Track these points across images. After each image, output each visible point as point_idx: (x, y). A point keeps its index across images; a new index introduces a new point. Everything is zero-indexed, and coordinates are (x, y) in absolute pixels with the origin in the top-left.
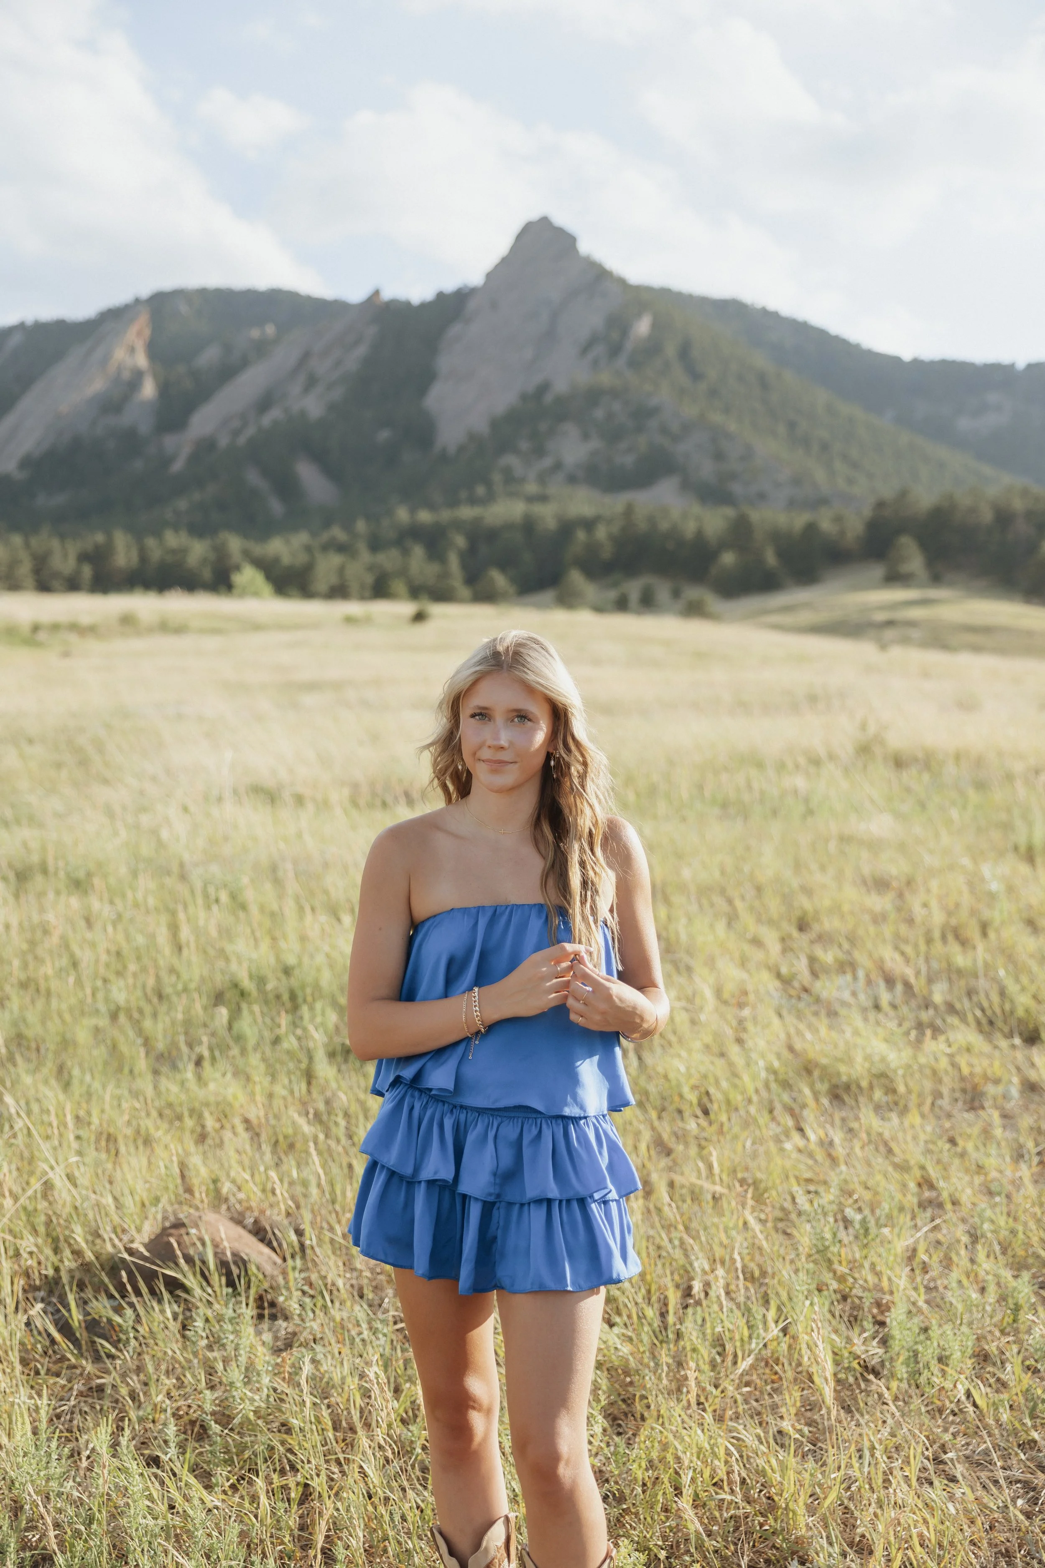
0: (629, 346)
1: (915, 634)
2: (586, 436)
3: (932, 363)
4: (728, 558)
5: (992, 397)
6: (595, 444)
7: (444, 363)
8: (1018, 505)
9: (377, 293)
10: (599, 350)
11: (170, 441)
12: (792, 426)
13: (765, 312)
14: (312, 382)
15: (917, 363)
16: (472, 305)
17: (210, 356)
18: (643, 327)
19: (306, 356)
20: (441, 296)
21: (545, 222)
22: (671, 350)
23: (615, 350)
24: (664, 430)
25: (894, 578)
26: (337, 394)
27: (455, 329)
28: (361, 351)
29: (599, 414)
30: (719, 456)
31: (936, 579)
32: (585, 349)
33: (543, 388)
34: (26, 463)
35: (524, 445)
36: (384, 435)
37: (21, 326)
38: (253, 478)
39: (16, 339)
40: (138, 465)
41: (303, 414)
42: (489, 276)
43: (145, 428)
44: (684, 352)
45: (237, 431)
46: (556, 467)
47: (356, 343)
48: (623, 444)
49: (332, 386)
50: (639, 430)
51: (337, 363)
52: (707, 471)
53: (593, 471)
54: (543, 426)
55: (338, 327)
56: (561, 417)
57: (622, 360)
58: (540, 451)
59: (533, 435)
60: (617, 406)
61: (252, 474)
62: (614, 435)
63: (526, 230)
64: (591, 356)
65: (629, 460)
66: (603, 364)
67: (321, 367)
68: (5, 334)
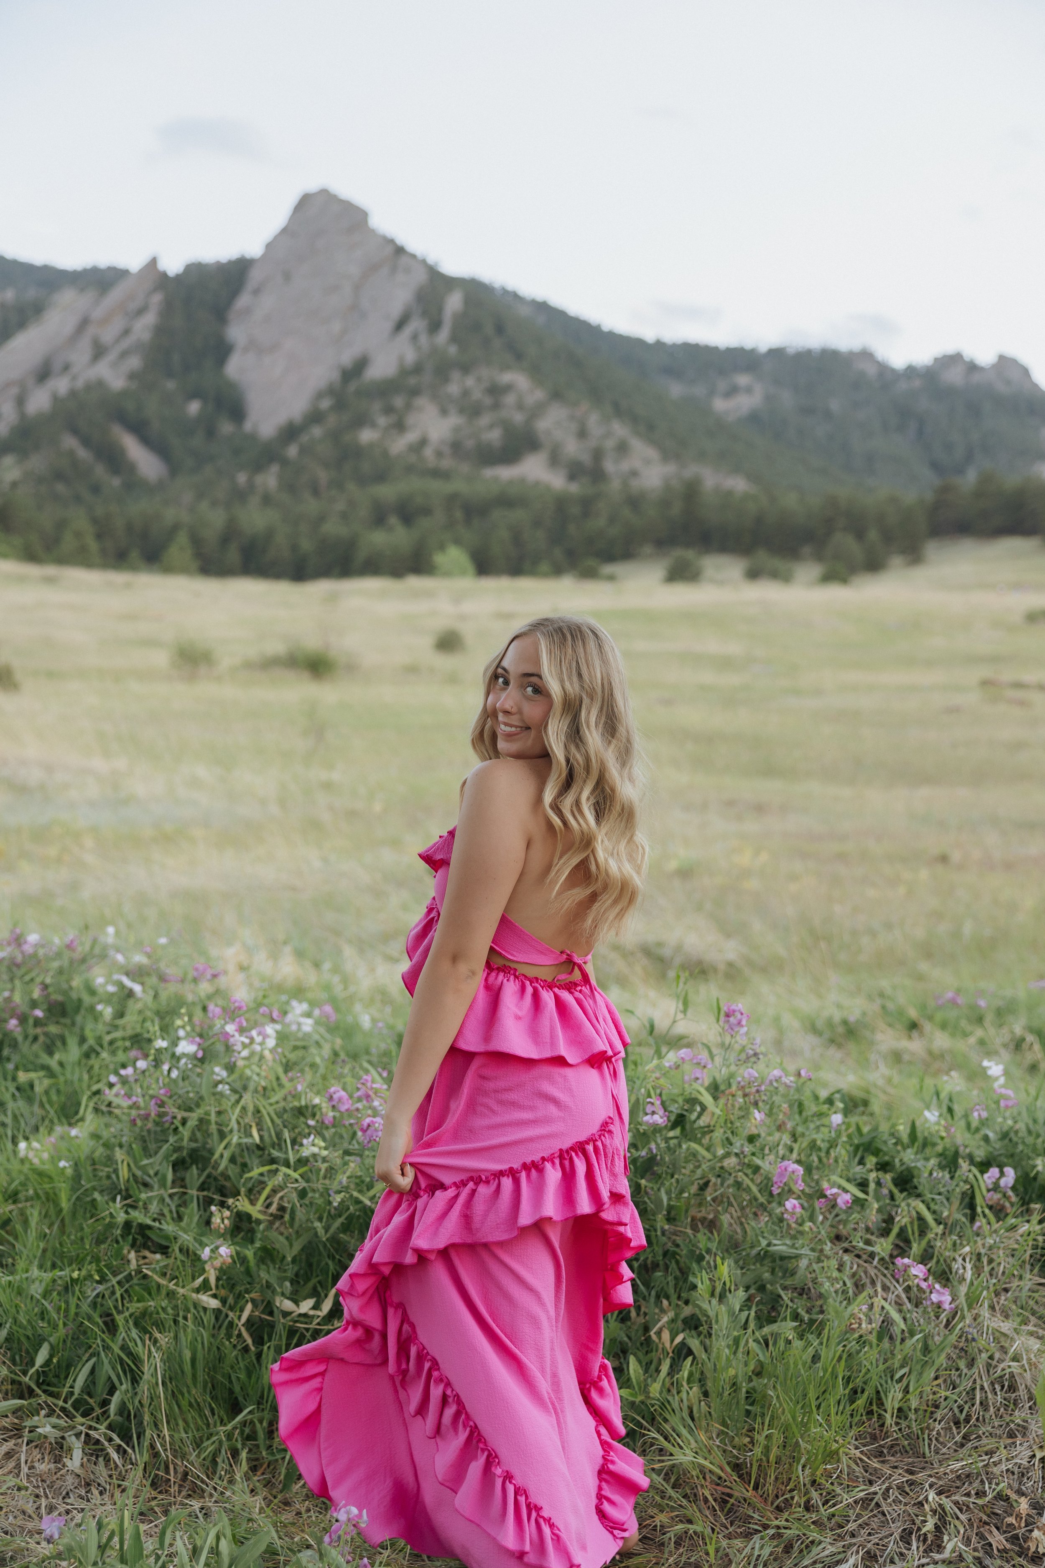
0: (448, 322)
2: (444, 412)
6: (454, 420)
7: (236, 333)
9: (154, 262)
10: (417, 324)
14: (99, 351)
16: (255, 276)
18: (457, 303)
19: (84, 323)
21: (325, 194)
22: (488, 326)
23: (435, 326)
24: (520, 406)
26: (135, 362)
27: (243, 300)
28: (150, 319)
29: (453, 388)
32: (400, 325)
33: (361, 365)
35: (382, 421)
36: (194, 407)
38: (71, 445)
41: (100, 384)
42: (269, 246)
45: (20, 401)
46: (423, 442)
47: (141, 311)
48: (485, 420)
49: (124, 355)
50: (496, 406)
51: (126, 332)
52: (572, 448)
53: (456, 447)
54: (398, 402)
55: (116, 295)
56: (415, 392)
57: (443, 336)
58: (400, 427)
59: (389, 410)
60: (470, 382)
61: (70, 442)
62: (473, 411)
63: (305, 202)
64: (408, 331)
65: (494, 436)
66: (424, 339)
67: (108, 335)
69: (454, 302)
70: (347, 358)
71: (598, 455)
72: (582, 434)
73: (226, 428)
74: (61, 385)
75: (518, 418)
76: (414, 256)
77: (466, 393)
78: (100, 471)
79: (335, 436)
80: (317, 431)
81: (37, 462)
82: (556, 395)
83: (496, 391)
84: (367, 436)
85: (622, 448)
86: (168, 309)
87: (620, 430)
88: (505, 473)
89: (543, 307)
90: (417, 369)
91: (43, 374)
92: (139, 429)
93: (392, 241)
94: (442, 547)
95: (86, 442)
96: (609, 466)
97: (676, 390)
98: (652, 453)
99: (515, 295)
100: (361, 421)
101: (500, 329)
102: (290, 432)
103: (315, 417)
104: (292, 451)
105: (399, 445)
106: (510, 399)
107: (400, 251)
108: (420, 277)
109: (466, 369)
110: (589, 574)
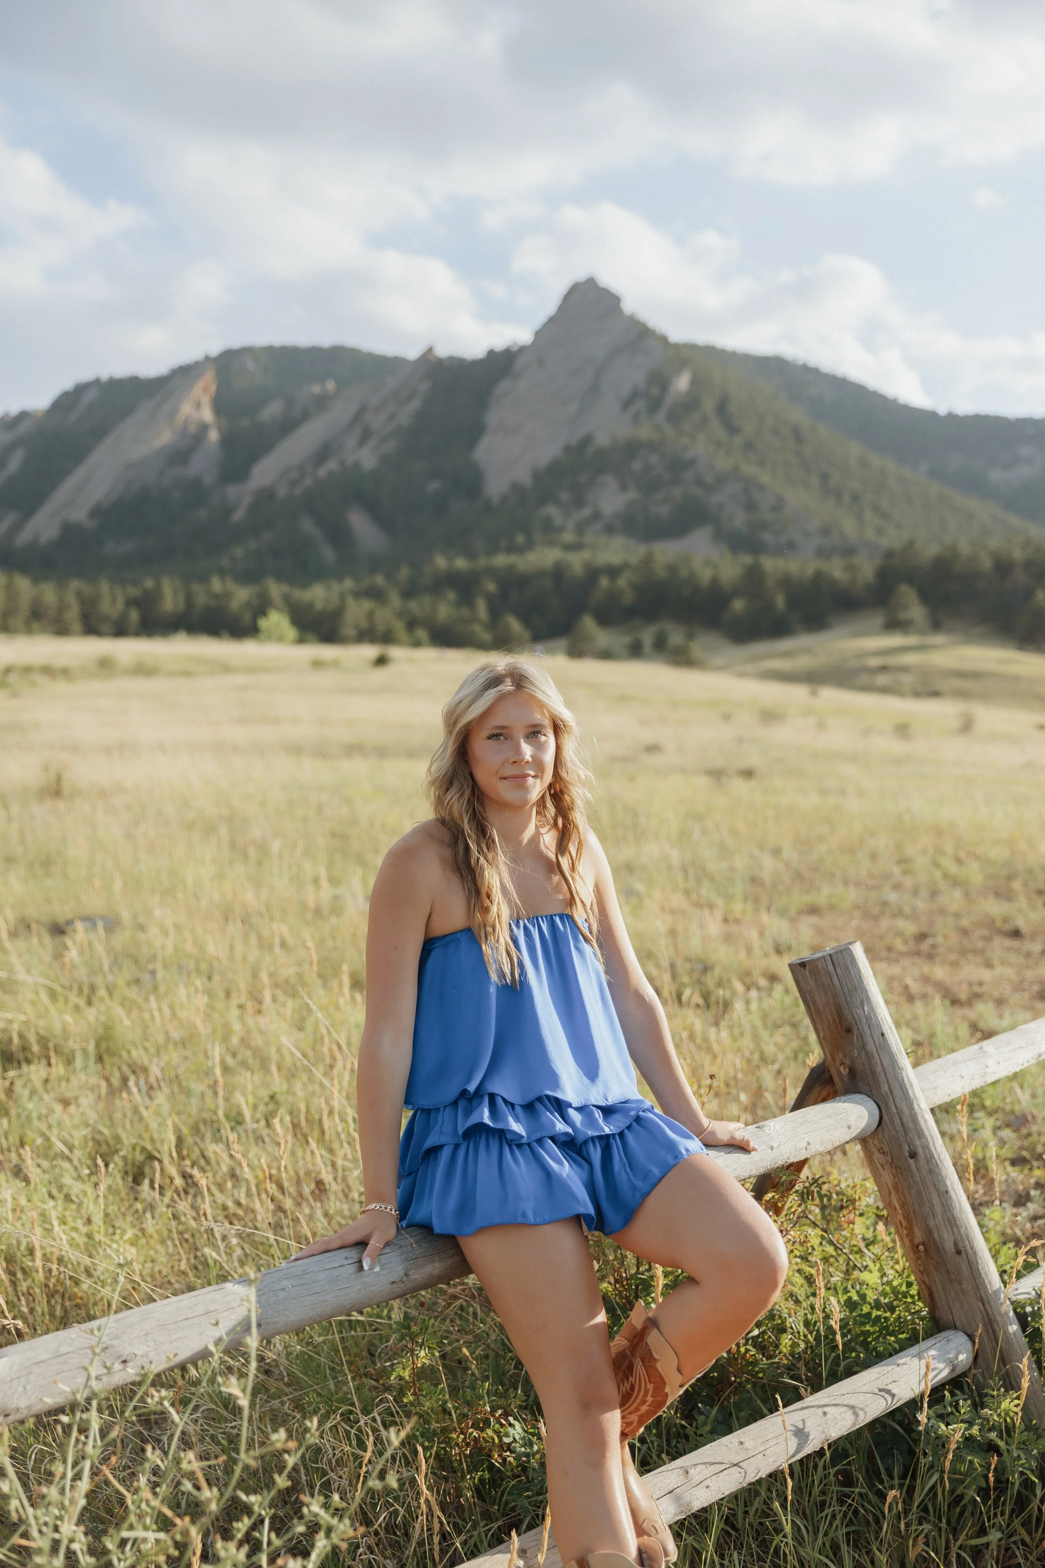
0: (668, 401)
1: (907, 679)
2: (623, 488)
3: (967, 417)
4: (738, 605)
5: (1024, 451)
6: (632, 495)
7: (493, 417)
8: (1018, 555)
9: (430, 350)
10: (640, 405)
11: (232, 491)
12: (824, 477)
13: (806, 369)
14: (366, 435)
15: (952, 417)
16: (521, 362)
17: (272, 411)
18: (682, 383)
19: (362, 410)
20: (491, 353)
21: (591, 283)
22: (709, 405)
23: (655, 406)
24: (699, 482)
25: (894, 625)
26: (390, 446)
27: (504, 385)
28: (415, 405)
29: (637, 466)
30: (751, 507)
31: (936, 625)
32: (627, 404)
33: (587, 440)
34: (97, 512)
35: (565, 496)
36: (434, 486)
37: (97, 382)
38: (308, 526)
39: (91, 395)
40: (202, 514)
41: (357, 465)
42: (538, 334)
43: (209, 479)
44: (722, 408)
45: (296, 482)
47: (410, 398)
48: (659, 495)
49: (385, 439)
50: (675, 482)
51: (392, 417)
52: (738, 521)
53: (629, 521)
54: (583, 479)
55: (392, 382)
56: (601, 469)
58: (580, 501)
62: (651, 486)
63: (574, 291)
64: (632, 410)
65: (665, 511)
67: (376, 421)
68: (81, 389)
69: (680, 382)
70: (579, 436)
74: (326, 468)
75: (693, 493)
77: (648, 469)
81: (263, 541)
83: (677, 467)
84: (547, 511)
88: (670, 547)
91: (322, 458)
92: (371, 506)
100: (548, 497)
105: (575, 519)
106: (689, 476)
107: (644, 331)
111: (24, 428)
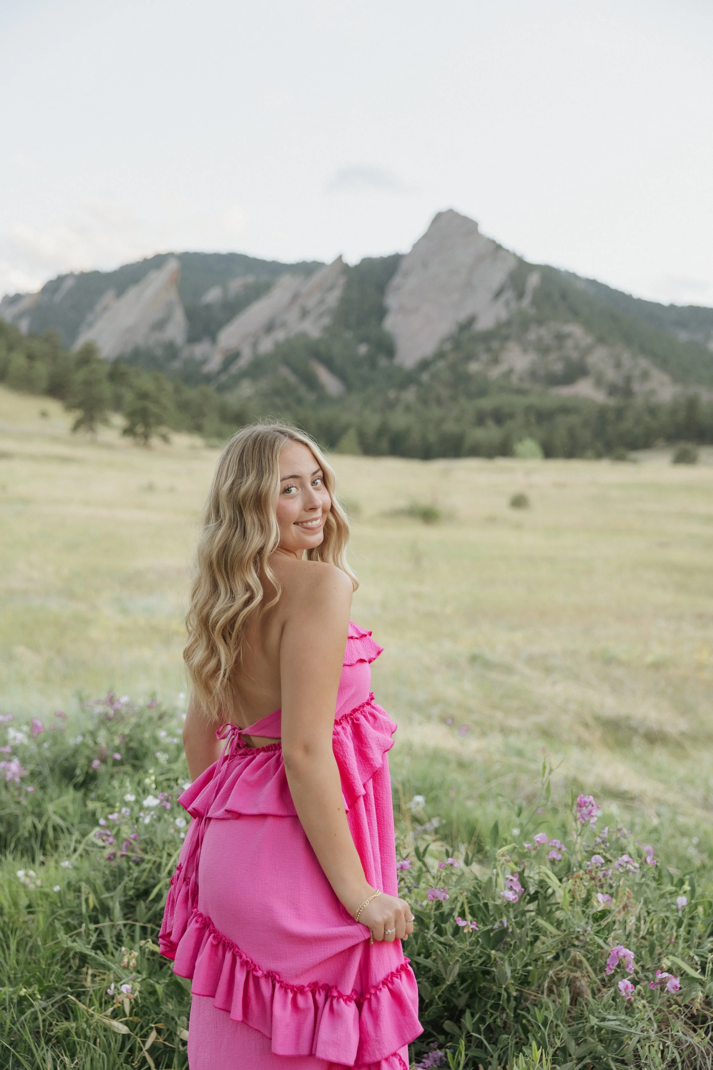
0: (529, 293)
2: (525, 351)
3: (683, 307)
6: (532, 356)
7: (391, 302)
9: (340, 257)
10: (509, 294)
11: (201, 349)
14: (304, 313)
15: (672, 307)
16: (404, 265)
17: (214, 295)
19: (296, 296)
21: (452, 212)
22: (556, 296)
23: (520, 295)
24: (576, 347)
26: (326, 321)
27: (397, 280)
28: (337, 293)
29: (532, 336)
32: (498, 294)
33: (472, 321)
35: (484, 357)
36: (363, 349)
37: (72, 274)
39: (69, 283)
40: (178, 365)
41: (304, 334)
42: (415, 246)
43: (179, 341)
45: (255, 345)
46: (510, 372)
47: (332, 288)
48: (553, 356)
49: (321, 316)
50: (560, 347)
51: (321, 302)
52: (611, 375)
53: (533, 375)
54: (495, 344)
55: (317, 278)
56: (506, 338)
57: (526, 302)
58: (496, 361)
59: (489, 350)
60: (543, 332)
61: (285, 372)
62: (544, 350)
63: (439, 217)
64: (502, 299)
65: (558, 367)
66: (513, 305)
67: (311, 303)
68: (61, 279)
69: (534, 280)
70: (462, 316)
71: (628, 380)
72: (618, 365)
73: (383, 362)
74: (280, 335)
75: (574, 355)
76: (507, 251)
77: (540, 339)
78: (302, 390)
79: (453, 367)
80: (441, 364)
81: (264, 384)
82: (601, 340)
83: (560, 338)
84: (474, 367)
85: (645, 376)
86: (348, 286)
87: (644, 363)
88: (565, 392)
89: (593, 283)
90: (508, 323)
91: (270, 328)
92: (328, 363)
93: (493, 242)
94: (520, 440)
95: (295, 370)
96: (636, 387)
97: (683, 336)
98: (665, 378)
99: (574, 276)
100: (470, 357)
101: (564, 297)
102: (424, 365)
103: (440, 355)
104: (425, 377)
105: (495, 373)
106: (569, 343)
107: (499, 247)
108: (512, 264)
109: (540, 322)
110: (621, 458)
111: (24, 304)
